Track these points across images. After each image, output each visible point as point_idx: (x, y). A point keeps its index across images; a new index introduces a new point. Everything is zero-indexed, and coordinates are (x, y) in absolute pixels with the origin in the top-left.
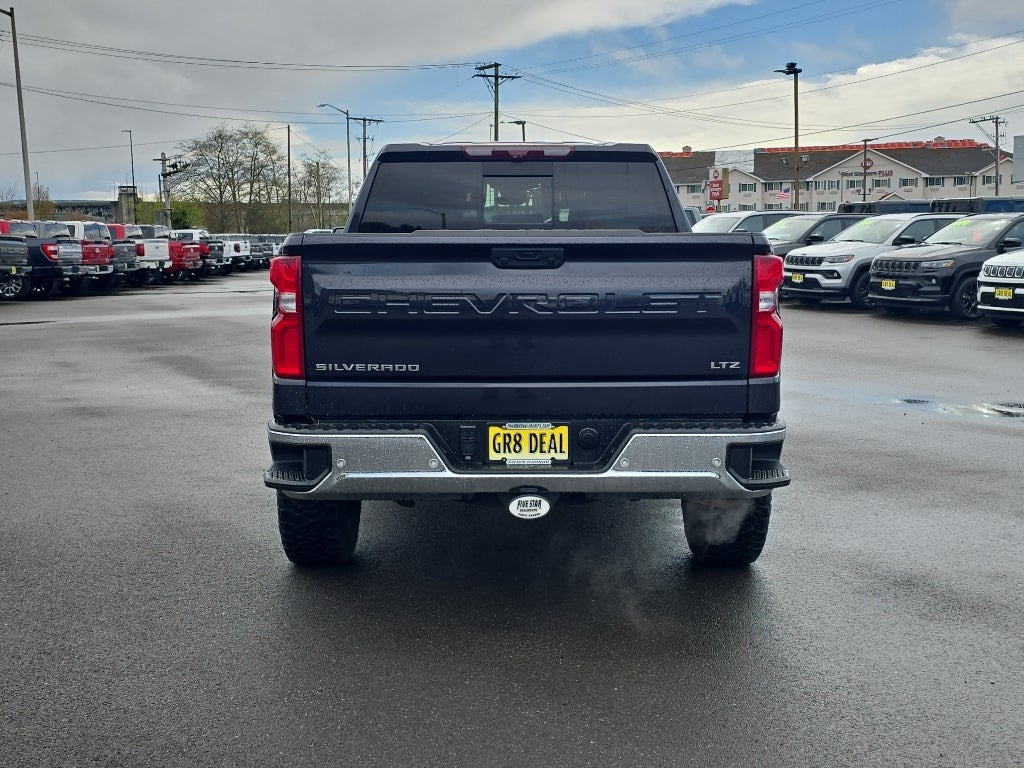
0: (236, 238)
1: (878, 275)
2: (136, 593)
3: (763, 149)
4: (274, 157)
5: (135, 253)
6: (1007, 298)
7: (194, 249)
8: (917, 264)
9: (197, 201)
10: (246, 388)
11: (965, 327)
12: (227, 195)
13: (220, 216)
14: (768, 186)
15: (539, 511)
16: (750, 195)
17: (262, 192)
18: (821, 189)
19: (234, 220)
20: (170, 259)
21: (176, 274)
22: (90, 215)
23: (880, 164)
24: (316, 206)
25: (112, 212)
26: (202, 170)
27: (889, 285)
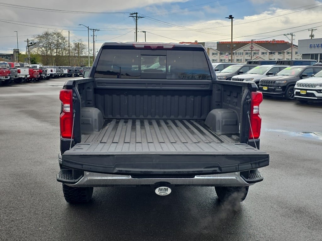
0: (51, 68)
1: (262, 85)
2: (6, 218)
3: (220, 42)
4: (64, 41)
5: (17, 72)
6: (304, 94)
7: (37, 71)
8: (274, 82)
9: (39, 55)
10: (53, 123)
11: (290, 103)
12: (49, 53)
13: (47, 60)
14: (221, 54)
15: (167, 192)
16: (215, 56)
17: (60, 52)
18: (238, 55)
19: (51, 61)
20: (29, 74)
21: (31, 79)
22: (4, 58)
23: (256, 47)
24: (78, 57)
25: (11, 57)
26: (41, 44)
27: (265, 88)
